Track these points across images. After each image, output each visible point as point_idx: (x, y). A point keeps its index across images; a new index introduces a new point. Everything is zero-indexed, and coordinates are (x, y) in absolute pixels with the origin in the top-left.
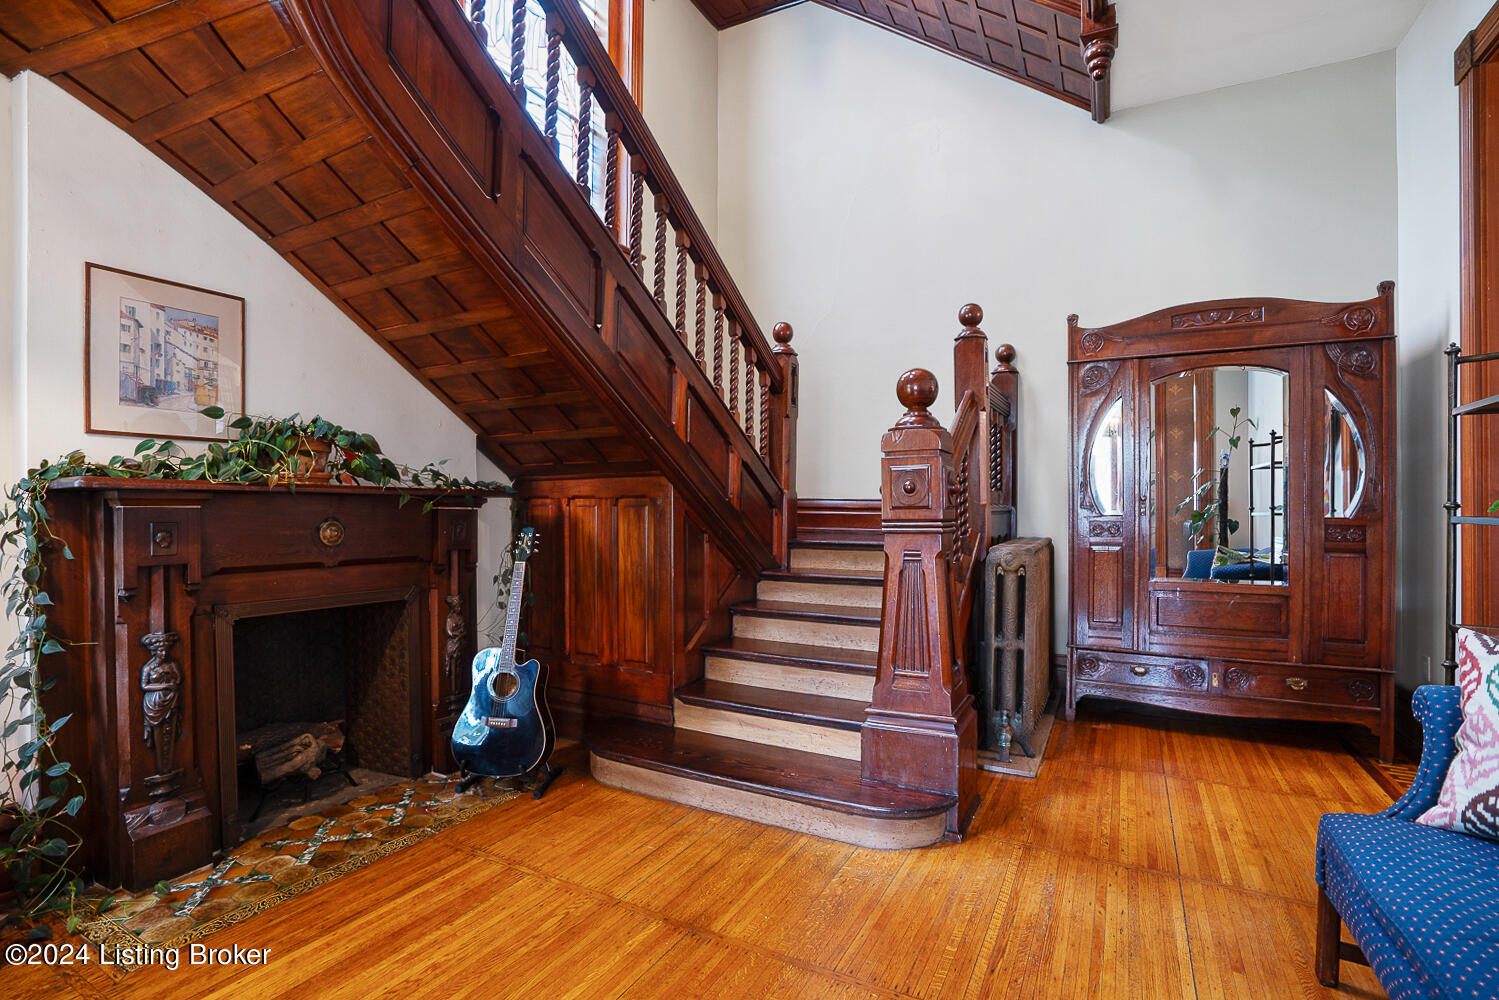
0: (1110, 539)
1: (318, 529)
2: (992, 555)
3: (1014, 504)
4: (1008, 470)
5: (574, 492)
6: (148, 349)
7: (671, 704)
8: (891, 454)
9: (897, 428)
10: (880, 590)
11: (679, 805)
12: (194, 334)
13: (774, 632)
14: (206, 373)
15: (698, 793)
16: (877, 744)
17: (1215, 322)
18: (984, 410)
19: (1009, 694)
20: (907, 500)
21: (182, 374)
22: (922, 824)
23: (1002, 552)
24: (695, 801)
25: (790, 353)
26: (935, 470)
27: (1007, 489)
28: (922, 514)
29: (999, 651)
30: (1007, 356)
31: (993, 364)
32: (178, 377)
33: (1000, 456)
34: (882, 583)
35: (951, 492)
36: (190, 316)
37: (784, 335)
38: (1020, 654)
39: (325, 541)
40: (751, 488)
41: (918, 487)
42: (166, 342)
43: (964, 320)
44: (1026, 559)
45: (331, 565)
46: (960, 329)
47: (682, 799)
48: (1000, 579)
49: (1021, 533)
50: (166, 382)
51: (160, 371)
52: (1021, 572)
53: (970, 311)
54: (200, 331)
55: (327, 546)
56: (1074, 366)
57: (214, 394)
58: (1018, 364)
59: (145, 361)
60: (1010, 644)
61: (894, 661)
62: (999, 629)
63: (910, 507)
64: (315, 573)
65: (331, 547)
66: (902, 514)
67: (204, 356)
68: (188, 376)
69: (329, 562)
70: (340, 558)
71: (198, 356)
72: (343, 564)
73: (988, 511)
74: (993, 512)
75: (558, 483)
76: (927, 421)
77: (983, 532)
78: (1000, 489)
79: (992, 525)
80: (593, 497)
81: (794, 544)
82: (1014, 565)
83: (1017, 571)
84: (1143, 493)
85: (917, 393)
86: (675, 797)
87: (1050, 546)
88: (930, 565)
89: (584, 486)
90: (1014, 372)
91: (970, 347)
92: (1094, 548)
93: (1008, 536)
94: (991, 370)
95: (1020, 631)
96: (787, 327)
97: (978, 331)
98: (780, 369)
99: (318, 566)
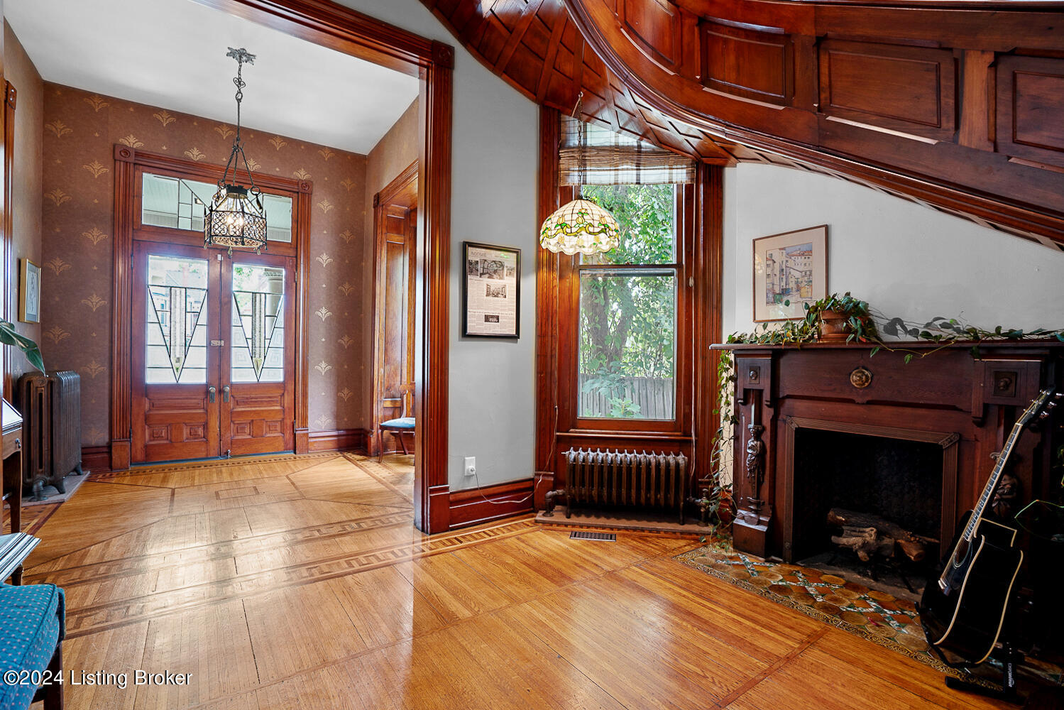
1: (850, 374)
6: (778, 273)
12: (800, 257)
14: (806, 278)
21: (794, 283)
32: (792, 285)
36: (798, 248)
39: (854, 384)
42: (786, 267)
45: (860, 402)
50: (786, 289)
51: (783, 284)
54: (803, 255)
55: (855, 387)
57: (810, 290)
59: (776, 281)
64: (845, 406)
65: (861, 389)
67: (806, 269)
68: (797, 283)
69: (858, 400)
70: (869, 398)
71: (801, 270)
72: (869, 403)
99: (851, 401)
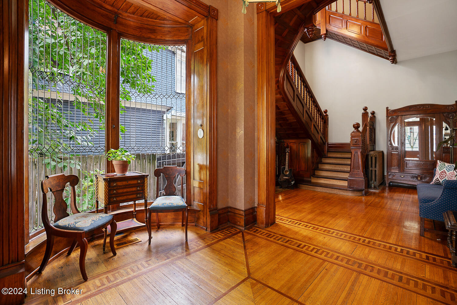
0: (396, 151)
2: (370, 153)
3: (375, 144)
4: (373, 137)
5: (291, 142)
7: (311, 177)
8: (352, 137)
9: (353, 132)
10: (350, 160)
11: (316, 191)
13: (327, 167)
15: (319, 189)
16: (350, 181)
17: (418, 108)
18: (368, 126)
19: (374, 178)
20: (355, 143)
22: (359, 192)
23: (372, 153)
24: (319, 190)
25: (327, 115)
26: (360, 139)
27: (373, 141)
28: (358, 145)
29: (371, 170)
30: (373, 113)
31: (370, 115)
33: (372, 134)
34: (351, 158)
35: (363, 142)
37: (326, 112)
38: (376, 171)
40: (321, 141)
41: (357, 141)
43: (364, 109)
44: (377, 154)
46: (363, 111)
47: (317, 190)
48: (372, 158)
49: (376, 150)
52: (376, 156)
53: (365, 108)
56: (387, 117)
58: (376, 115)
60: (374, 169)
61: (353, 169)
62: (371, 167)
63: (356, 145)
66: (354, 146)
73: (369, 145)
74: (370, 146)
75: (287, 140)
76: (358, 131)
77: (368, 149)
78: (372, 141)
79: (370, 148)
80: (295, 143)
81: (328, 151)
82: (374, 155)
83: (375, 156)
84: (403, 142)
85: (356, 126)
86: (315, 190)
87: (383, 152)
88: (359, 154)
89: (293, 141)
90: (375, 117)
91: (365, 115)
92: (392, 152)
93: (374, 150)
94: (369, 116)
95: (376, 167)
96: (326, 110)
97: (367, 112)
98: (325, 118)
